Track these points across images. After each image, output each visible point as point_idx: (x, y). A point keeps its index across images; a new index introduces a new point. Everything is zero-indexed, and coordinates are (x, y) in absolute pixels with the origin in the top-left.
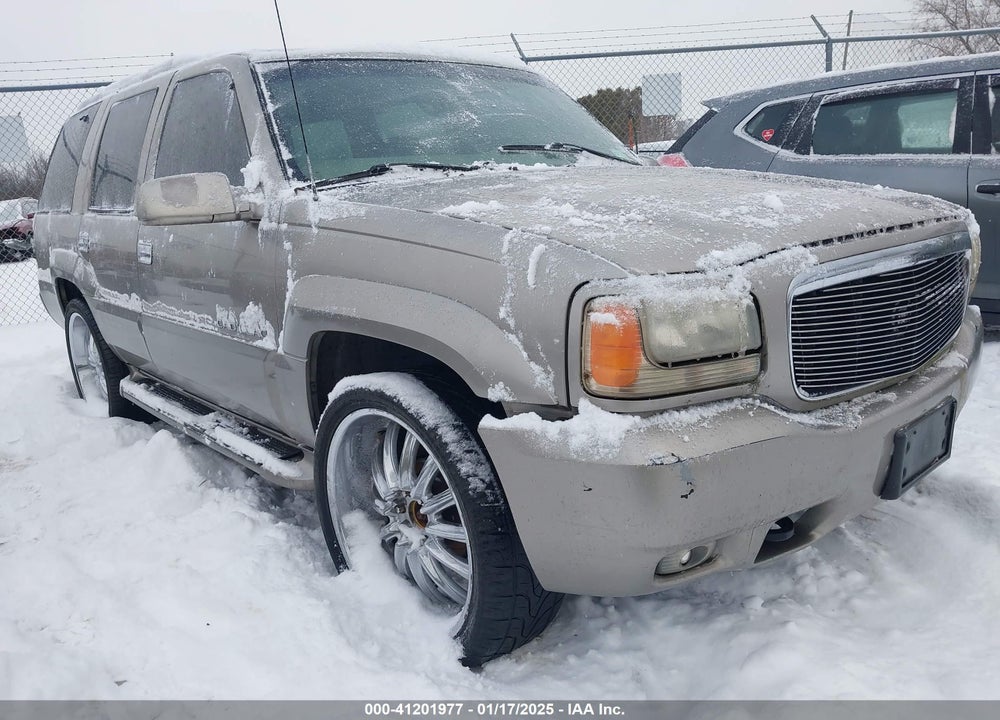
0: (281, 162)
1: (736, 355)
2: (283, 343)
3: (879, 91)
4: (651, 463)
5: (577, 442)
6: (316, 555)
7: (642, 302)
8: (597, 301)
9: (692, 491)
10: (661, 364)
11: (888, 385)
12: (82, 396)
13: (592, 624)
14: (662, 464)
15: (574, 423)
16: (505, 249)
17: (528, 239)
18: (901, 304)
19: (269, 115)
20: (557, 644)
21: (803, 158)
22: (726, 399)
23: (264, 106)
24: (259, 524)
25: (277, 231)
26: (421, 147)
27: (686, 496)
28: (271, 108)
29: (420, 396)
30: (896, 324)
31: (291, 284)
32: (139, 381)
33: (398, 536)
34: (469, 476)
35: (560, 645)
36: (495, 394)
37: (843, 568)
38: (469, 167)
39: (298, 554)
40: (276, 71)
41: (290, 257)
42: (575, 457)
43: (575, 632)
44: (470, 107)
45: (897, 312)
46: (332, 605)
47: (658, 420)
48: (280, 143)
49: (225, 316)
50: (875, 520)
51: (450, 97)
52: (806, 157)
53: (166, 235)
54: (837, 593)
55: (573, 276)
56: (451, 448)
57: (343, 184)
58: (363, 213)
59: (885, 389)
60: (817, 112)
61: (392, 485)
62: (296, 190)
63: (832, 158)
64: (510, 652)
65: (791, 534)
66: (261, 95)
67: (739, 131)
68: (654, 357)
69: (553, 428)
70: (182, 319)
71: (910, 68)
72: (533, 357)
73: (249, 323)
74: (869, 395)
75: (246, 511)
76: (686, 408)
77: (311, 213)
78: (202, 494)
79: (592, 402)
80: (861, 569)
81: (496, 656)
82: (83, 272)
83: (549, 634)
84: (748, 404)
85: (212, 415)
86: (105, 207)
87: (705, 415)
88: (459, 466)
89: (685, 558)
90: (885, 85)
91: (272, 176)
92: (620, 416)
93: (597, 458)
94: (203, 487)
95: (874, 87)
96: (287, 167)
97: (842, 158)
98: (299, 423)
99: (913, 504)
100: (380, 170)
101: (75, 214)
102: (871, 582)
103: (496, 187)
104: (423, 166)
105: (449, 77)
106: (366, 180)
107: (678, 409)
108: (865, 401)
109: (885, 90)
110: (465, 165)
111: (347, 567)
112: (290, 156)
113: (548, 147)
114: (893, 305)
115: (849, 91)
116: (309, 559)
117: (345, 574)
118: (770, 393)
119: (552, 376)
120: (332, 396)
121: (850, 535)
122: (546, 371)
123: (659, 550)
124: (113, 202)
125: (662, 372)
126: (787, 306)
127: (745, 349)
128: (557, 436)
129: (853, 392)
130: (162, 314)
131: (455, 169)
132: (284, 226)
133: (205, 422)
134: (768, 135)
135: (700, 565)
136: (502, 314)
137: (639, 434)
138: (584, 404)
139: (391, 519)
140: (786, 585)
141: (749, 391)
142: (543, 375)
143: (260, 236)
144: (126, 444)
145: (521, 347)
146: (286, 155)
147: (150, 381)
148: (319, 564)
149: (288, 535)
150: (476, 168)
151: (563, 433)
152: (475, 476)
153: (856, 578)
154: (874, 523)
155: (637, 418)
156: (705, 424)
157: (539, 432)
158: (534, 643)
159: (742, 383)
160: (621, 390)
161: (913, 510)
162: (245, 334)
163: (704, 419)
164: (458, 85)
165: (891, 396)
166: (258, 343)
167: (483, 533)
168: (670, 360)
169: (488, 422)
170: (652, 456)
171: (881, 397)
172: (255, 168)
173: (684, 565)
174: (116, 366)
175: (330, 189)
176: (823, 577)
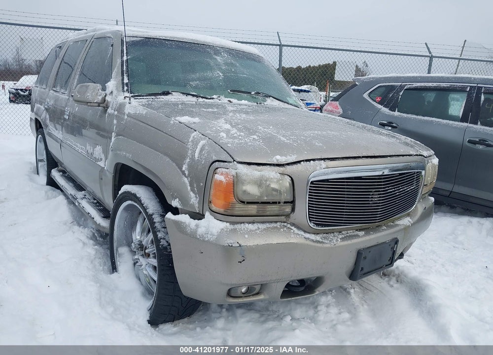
0: (123, 83)
1: (279, 203)
2: (107, 165)
3: (431, 87)
4: (227, 245)
5: (201, 231)
6: (107, 263)
7: (236, 173)
8: (219, 169)
9: (244, 260)
10: (241, 202)
11: (363, 228)
12: (38, 174)
13: (213, 315)
14: (232, 246)
15: (202, 222)
16: (190, 140)
17: (200, 137)
18: (375, 191)
19: (123, 61)
20: (195, 322)
21: (392, 113)
22: (274, 222)
23: (122, 57)
24: (87, 244)
25: (113, 114)
26: (190, 85)
27: (241, 262)
28: (125, 58)
29: (150, 199)
30: (372, 201)
31: (113, 139)
32: (60, 171)
33: (138, 261)
34: (161, 239)
35: (197, 322)
36: (175, 203)
37: (342, 310)
38: (209, 97)
39: (97, 262)
40: (133, 41)
41: (115, 127)
42: (199, 237)
43: (205, 317)
44: (220, 69)
45: (373, 195)
46: (100, 286)
47: (238, 226)
48: (125, 74)
49: (89, 148)
50: (371, 291)
51: (212, 63)
52: (393, 113)
53: (75, 107)
54: (332, 321)
55: (212, 157)
56: (156, 225)
57: (148, 97)
58: (144, 113)
59: (360, 230)
60: (402, 92)
61: (138, 237)
62: (125, 97)
63: (405, 115)
64: (173, 321)
65: (302, 289)
66: (122, 51)
67: (366, 96)
68: (238, 199)
69: (193, 223)
70: (75, 147)
71: (448, 78)
72: (192, 190)
73: (97, 154)
74: (351, 231)
75: (84, 239)
76: (253, 223)
77: (126, 109)
78: (70, 227)
79: (211, 214)
80: (349, 312)
81: (165, 322)
82: (44, 117)
83: (195, 317)
84: (284, 225)
85: (83, 192)
86: (58, 89)
87: (260, 227)
88: (158, 233)
89: (244, 290)
90: (435, 84)
91: (117, 89)
92: (221, 222)
93: (207, 239)
94: (71, 225)
95: (430, 84)
96: (125, 86)
97: (410, 116)
98: (109, 202)
99: (392, 286)
100: (167, 93)
101: (47, 90)
102: (351, 319)
103: (208, 110)
104: (188, 94)
105: (215, 54)
106: (159, 97)
107: (249, 223)
108: (347, 233)
109: (435, 87)
110: (207, 96)
111: (116, 271)
112: (127, 81)
113: (253, 93)
114: (371, 192)
115: (418, 84)
116: (102, 265)
117: (115, 274)
118: (296, 222)
119: (198, 199)
120: (120, 192)
121: (353, 295)
122: (196, 197)
123: (227, 285)
124: (61, 88)
125: (242, 205)
126: (307, 184)
127: (284, 201)
128: (194, 227)
129: (342, 228)
130: (70, 143)
131: (202, 97)
132: (116, 113)
133: (80, 195)
134: (379, 99)
135: (253, 295)
136: (184, 169)
137: (227, 231)
138: (207, 214)
139: (137, 253)
140: (311, 313)
141: (285, 220)
142: (195, 198)
143: (107, 115)
144: (48, 198)
145: (188, 184)
146: (126, 81)
147: (64, 172)
148: (106, 267)
149: (96, 252)
150: (213, 99)
151: (197, 226)
152: (164, 239)
153: (346, 315)
154: (370, 292)
155: (228, 224)
156: (258, 231)
157: (187, 224)
158: (186, 319)
159: (281, 216)
160: (224, 211)
161: (390, 289)
162: (95, 158)
163: (259, 228)
164: (218, 58)
165: (361, 233)
166: (99, 163)
167: (162, 265)
168: (246, 201)
169: (169, 215)
170: (229, 242)
171: (357, 233)
172: (111, 85)
173: (243, 294)
174: (52, 163)
175: (141, 99)
176: (330, 312)
